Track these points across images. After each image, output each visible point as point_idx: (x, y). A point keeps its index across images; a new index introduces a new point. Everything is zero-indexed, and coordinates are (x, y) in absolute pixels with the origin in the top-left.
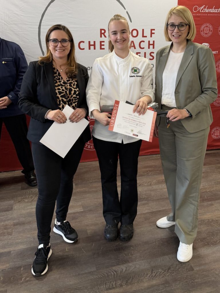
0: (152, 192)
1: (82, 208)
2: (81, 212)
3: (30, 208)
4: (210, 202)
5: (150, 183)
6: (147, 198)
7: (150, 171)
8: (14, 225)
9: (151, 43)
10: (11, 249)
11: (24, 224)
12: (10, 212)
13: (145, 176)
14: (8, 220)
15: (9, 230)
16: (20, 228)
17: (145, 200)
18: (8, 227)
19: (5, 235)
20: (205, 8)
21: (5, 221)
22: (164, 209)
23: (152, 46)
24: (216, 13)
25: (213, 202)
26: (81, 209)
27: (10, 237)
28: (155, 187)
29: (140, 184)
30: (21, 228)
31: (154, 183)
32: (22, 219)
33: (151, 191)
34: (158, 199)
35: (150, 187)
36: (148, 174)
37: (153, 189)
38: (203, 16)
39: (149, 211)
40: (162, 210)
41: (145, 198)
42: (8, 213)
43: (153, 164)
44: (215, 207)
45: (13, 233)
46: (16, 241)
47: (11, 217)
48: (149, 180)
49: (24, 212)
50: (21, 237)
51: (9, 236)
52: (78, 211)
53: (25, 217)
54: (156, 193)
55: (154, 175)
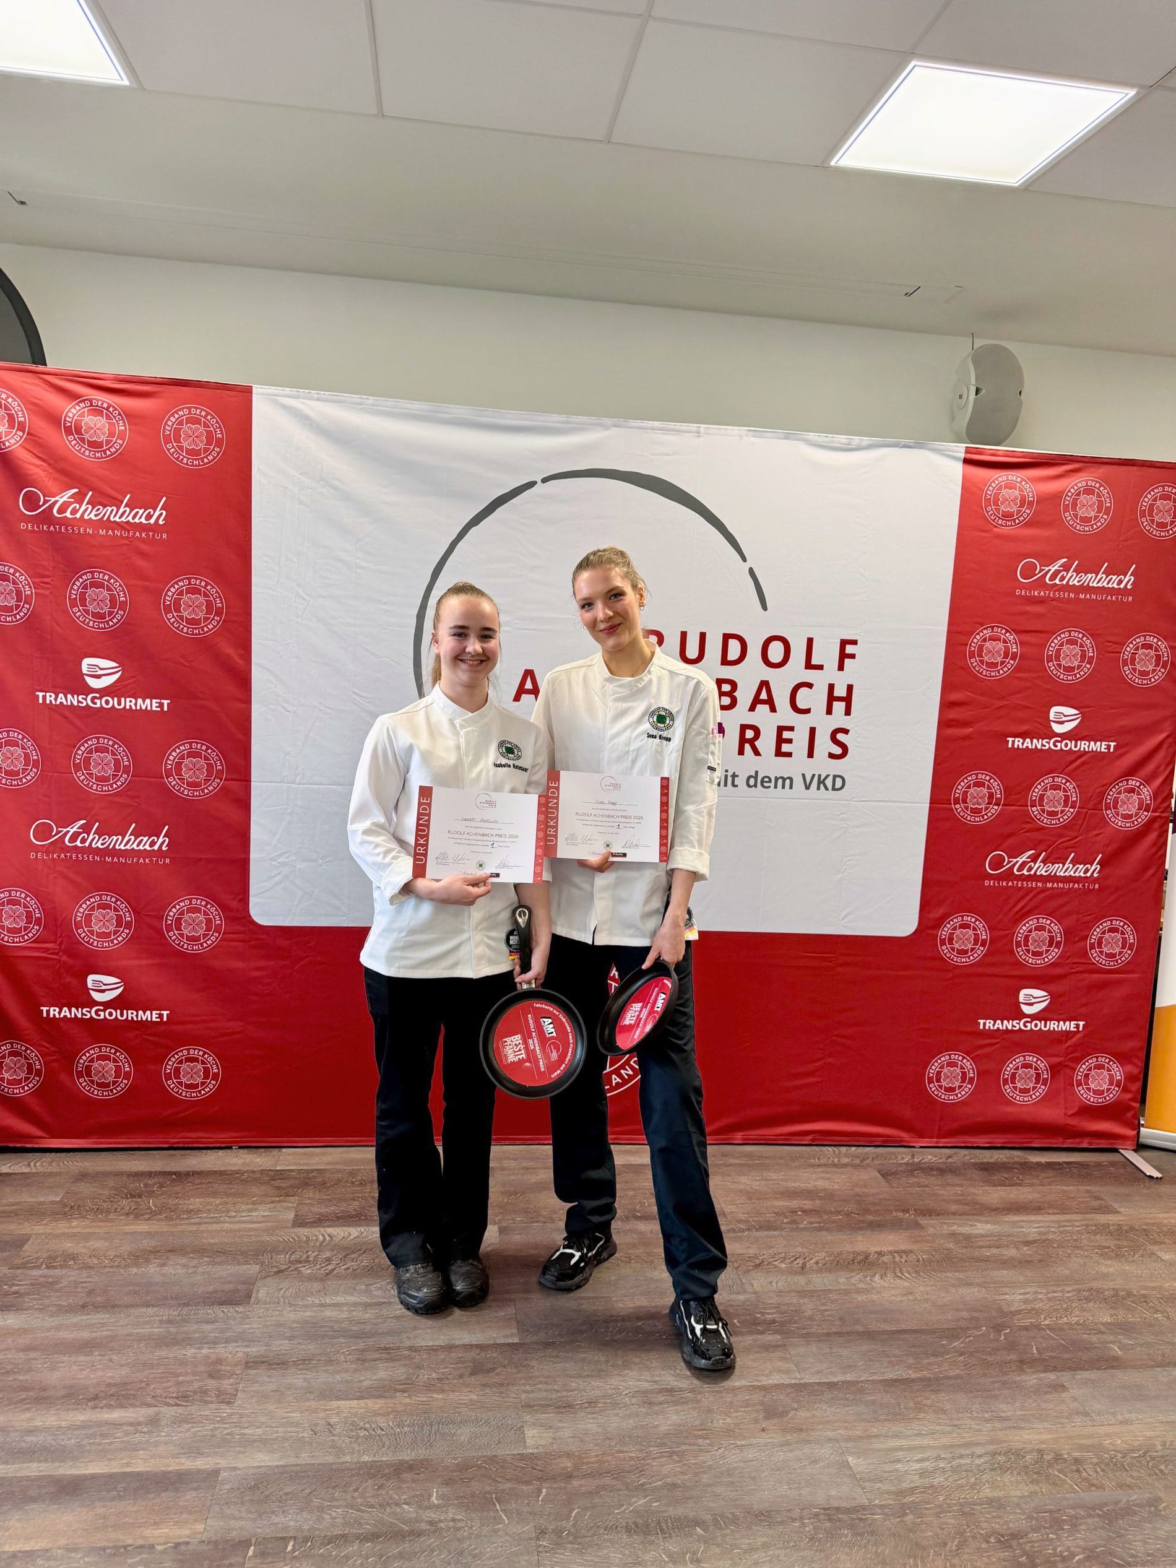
0: (806, 1300)
1: (515, 1331)
2: (509, 1344)
3: (317, 1301)
4: (1052, 1376)
5: (800, 1261)
6: (782, 1324)
7: (804, 1211)
8: (247, 1363)
9: (840, 691)
10: (223, 1463)
11: (283, 1363)
12: (240, 1309)
13: (783, 1229)
14: (227, 1341)
15: (226, 1384)
16: (267, 1379)
17: (775, 1332)
18: (223, 1368)
19: (206, 1402)
20: (1066, 568)
21: (215, 1343)
22: (849, 1377)
23: (843, 704)
24: (1112, 591)
25: (1065, 1377)
26: (512, 1335)
27: (227, 1410)
28: (820, 1281)
29: (758, 1262)
30: (273, 1380)
31: (817, 1263)
32: (281, 1346)
33: (802, 1293)
34: (828, 1334)
35: (801, 1280)
36: (794, 1222)
37: (811, 1287)
38: (1058, 600)
39: (788, 1381)
40: (843, 1382)
41: (774, 1322)
42: (229, 1310)
43: (821, 1184)
44: (1075, 1399)
45: (239, 1395)
46: (246, 1431)
47: (240, 1330)
48: (800, 1250)
49: (290, 1316)
50: (264, 1419)
51: (223, 1406)
52: (498, 1342)
53: (291, 1338)
54: (823, 1308)
55: (820, 1229)
